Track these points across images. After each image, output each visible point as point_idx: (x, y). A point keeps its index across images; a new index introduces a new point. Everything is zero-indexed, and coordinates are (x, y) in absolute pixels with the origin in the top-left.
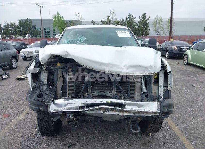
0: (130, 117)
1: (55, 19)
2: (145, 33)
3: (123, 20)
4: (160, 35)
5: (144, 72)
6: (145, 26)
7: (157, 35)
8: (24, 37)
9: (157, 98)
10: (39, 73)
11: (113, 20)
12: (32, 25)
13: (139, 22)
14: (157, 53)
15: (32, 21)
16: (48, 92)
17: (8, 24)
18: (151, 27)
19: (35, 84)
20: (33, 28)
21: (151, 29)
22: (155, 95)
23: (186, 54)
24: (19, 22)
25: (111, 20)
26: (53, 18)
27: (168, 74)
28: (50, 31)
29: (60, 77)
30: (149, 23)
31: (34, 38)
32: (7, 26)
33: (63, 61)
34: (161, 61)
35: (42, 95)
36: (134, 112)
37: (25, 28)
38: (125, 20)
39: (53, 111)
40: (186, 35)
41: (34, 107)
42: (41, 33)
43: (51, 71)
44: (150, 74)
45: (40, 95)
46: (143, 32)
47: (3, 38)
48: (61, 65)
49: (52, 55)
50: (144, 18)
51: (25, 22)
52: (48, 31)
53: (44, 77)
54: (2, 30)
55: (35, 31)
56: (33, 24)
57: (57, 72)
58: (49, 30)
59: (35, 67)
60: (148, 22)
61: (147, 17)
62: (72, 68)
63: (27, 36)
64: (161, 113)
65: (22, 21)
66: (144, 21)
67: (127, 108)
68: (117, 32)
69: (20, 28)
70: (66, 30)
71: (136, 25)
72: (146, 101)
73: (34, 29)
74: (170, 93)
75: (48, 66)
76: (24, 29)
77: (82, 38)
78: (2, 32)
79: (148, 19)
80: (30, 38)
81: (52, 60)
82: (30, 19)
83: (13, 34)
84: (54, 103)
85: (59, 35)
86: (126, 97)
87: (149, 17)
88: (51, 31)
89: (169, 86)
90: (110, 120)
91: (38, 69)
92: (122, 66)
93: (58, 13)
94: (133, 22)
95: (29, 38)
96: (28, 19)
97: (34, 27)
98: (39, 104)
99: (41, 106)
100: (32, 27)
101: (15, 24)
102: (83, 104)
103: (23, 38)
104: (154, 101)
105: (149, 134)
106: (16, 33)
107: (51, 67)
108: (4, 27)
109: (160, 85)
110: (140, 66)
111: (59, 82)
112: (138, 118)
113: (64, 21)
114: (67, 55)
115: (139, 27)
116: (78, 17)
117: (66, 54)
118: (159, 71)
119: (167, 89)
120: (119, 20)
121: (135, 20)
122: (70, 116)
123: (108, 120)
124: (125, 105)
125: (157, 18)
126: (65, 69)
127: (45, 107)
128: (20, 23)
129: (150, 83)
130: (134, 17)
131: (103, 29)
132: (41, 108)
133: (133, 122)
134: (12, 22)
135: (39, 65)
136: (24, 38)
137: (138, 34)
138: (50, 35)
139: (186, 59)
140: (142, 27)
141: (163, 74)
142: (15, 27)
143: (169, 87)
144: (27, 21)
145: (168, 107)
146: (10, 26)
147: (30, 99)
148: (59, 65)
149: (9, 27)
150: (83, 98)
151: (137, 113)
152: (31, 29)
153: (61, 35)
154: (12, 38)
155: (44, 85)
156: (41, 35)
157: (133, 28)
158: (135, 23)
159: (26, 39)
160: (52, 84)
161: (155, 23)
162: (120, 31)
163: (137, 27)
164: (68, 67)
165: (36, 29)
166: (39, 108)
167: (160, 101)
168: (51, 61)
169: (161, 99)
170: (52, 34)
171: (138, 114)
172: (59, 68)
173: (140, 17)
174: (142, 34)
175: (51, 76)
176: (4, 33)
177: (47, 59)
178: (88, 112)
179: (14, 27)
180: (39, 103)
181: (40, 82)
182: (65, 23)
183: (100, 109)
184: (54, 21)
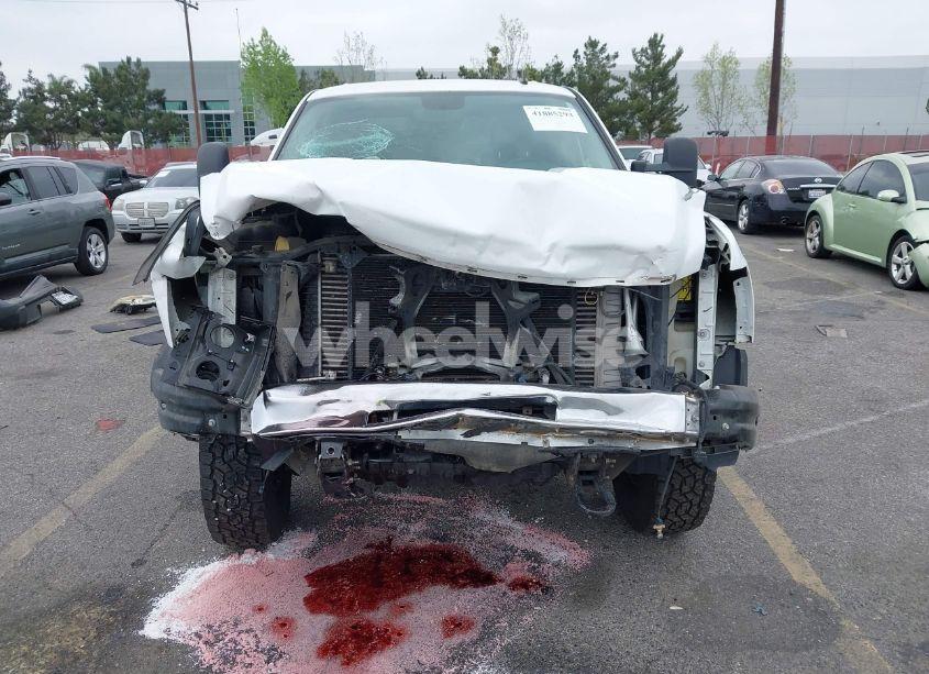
0: (576, 454)
1: (254, 61)
2: (657, 123)
3: (558, 67)
4: (725, 134)
5: (631, 273)
6: (660, 95)
7: (709, 133)
8: (113, 143)
9: (688, 379)
10: (203, 278)
11: (515, 67)
12: (148, 88)
13: (631, 75)
14: (688, 198)
15: (147, 70)
16: (237, 358)
17: (40, 86)
18: (686, 96)
19: (185, 326)
20: (154, 104)
21: (685, 107)
22: (677, 371)
23: (814, 213)
24: (88, 73)
25: (503, 66)
26: (243, 58)
27: (735, 283)
28: (228, 117)
29: (289, 295)
30: (678, 79)
31: (158, 146)
32: (36, 95)
33: (300, 230)
34: (707, 226)
35: (217, 371)
36: (591, 433)
37: (118, 104)
38: (568, 65)
39: (262, 431)
40: (845, 134)
41: (182, 416)
42: (187, 125)
43: (252, 272)
44: (658, 283)
45: (206, 370)
46: (651, 121)
47: (21, 147)
48: (291, 247)
49: (256, 201)
50: (657, 57)
51: (119, 76)
52: (219, 117)
53: (222, 296)
54: (15, 111)
55: (160, 115)
56: (152, 86)
57: (278, 276)
58: (223, 112)
59: (187, 252)
60: (671, 75)
61: (668, 54)
62: (335, 256)
63: (126, 140)
64: (701, 440)
65: (104, 70)
66: (656, 73)
67: (564, 416)
68: (529, 110)
69: (94, 104)
70: (306, 103)
71: (617, 89)
72: (639, 389)
73: (156, 107)
74: (742, 360)
75: (236, 250)
76: (111, 109)
77: (379, 136)
78: (13, 121)
79: (673, 62)
80: (140, 148)
81: (255, 226)
82: (139, 60)
83: (62, 129)
84: (266, 400)
85: (272, 132)
86: (557, 377)
87: (679, 54)
88: (237, 113)
89: (739, 332)
90: (495, 469)
91: (198, 262)
92: (543, 248)
93: (265, 34)
94: (607, 76)
95: (134, 147)
96: (129, 59)
97: (159, 97)
98: (203, 405)
99: (214, 411)
100: (150, 99)
101: (69, 84)
102: (386, 402)
103: (107, 149)
104: (674, 390)
105: (655, 527)
106: (78, 126)
107: (252, 256)
108: (22, 99)
109: (700, 327)
110: (617, 248)
111: (284, 314)
112: (608, 461)
113: (292, 69)
114: (317, 203)
115: (634, 95)
116: (358, 50)
117: (316, 195)
118: (697, 268)
119: (730, 344)
120: (540, 66)
121: (614, 65)
122: (331, 450)
123: (485, 466)
124: (554, 407)
125: (713, 54)
126: (308, 263)
127: (231, 417)
128: (93, 78)
129: (657, 317)
130: (610, 51)
131: (467, 98)
132: (211, 422)
133: (588, 476)
134: (57, 77)
135: (201, 242)
136: (111, 148)
137: (627, 127)
138: (229, 132)
139: (816, 231)
140: (645, 97)
141: (713, 281)
142: (70, 96)
143: (740, 338)
144: (124, 72)
145: (732, 417)
146: (50, 92)
147: (166, 387)
148: (282, 245)
149: (46, 99)
150: (384, 381)
151: (603, 436)
152: (142, 106)
153: (281, 132)
154: (57, 149)
155: (222, 330)
156: (187, 134)
157: (605, 104)
158: (615, 78)
159: (124, 151)
160: (255, 322)
161: (703, 80)
162: (541, 108)
163: (622, 95)
164: (323, 255)
165: (164, 108)
166: (205, 423)
167: (699, 394)
168: (250, 231)
169: (705, 385)
170: (237, 128)
171: (606, 443)
172: (284, 256)
173: (638, 50)
174: (647, 128)
175: (250, 295)
176: (23, 126)
177: (234, 216)
178: (404, 435)
179: (65, 96)
180: (204, 401)
181: (207, 314)
182: (299, 77)
183: (453, 423)
184: (249, 70)
